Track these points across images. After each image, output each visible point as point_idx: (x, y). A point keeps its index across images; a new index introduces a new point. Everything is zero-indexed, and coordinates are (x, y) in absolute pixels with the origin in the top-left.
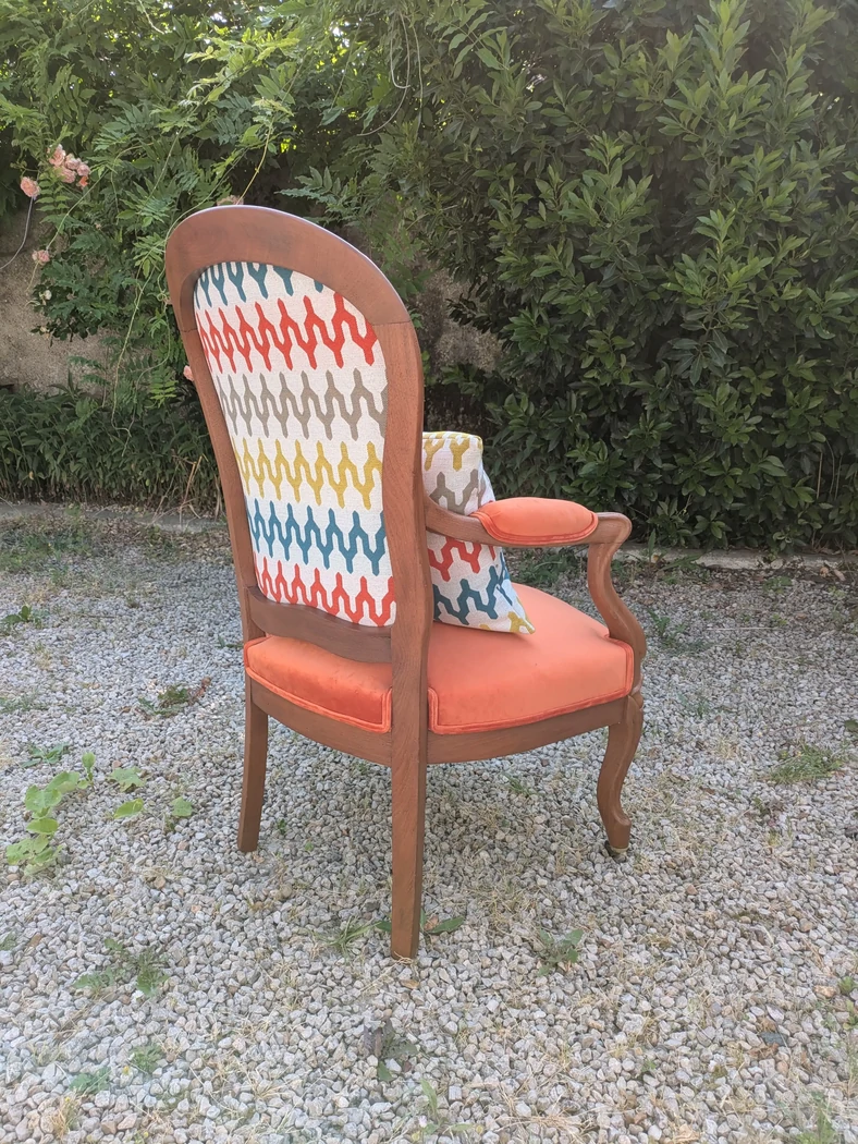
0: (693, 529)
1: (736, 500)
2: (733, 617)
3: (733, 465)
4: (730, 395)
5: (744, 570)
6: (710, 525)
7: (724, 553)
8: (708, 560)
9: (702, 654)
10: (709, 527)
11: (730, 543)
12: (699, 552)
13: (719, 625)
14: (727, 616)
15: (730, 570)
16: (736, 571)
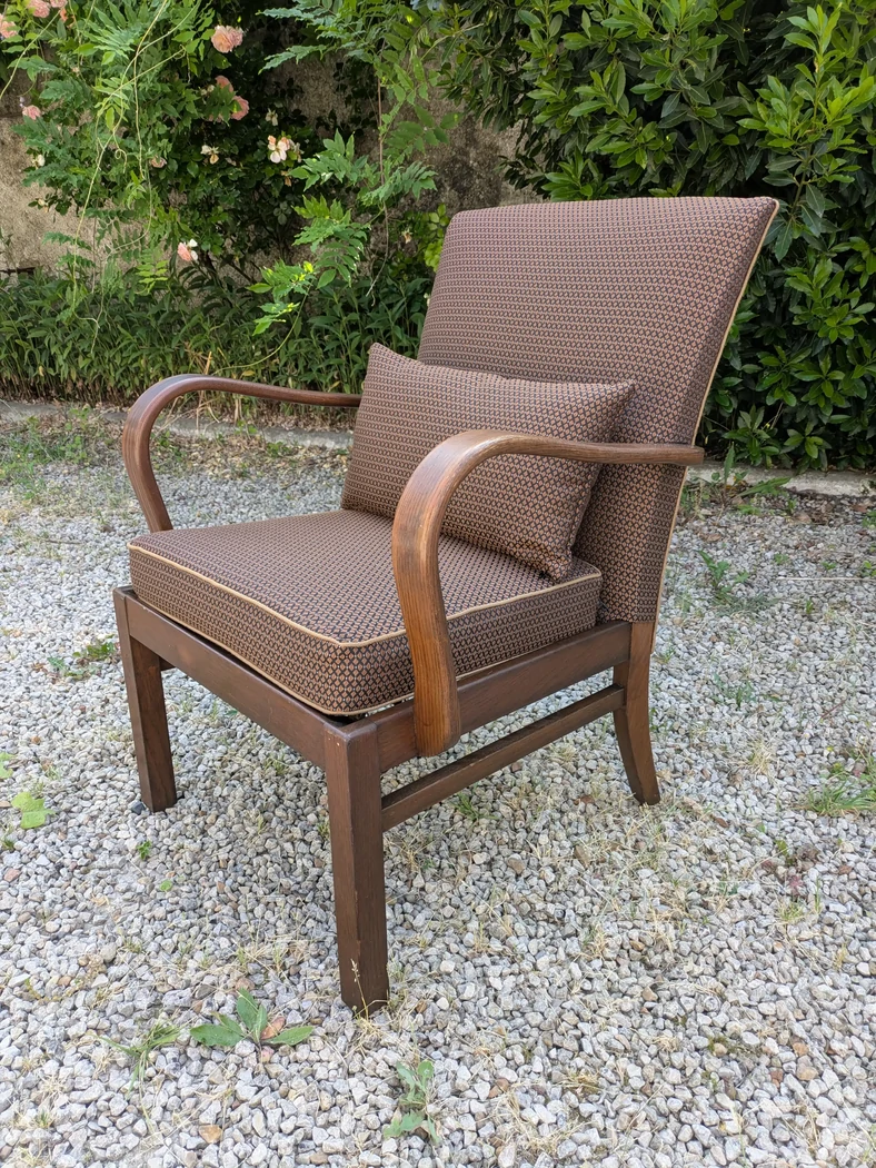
0: (782, 446)
1: (837, 411)
2: (815, 563)
3: (834, 367)
4: (832, 275)
5: (844, 496)
6: (805, 440)
7: (822, 476)
8: (800, 484)
9: (762, 613)
10: (803, 443)
11: (830, 462)
12: (790, 473)
13: (795, 572)
14: (807, 561)
15: (826, 497)
16: (833, 497)
